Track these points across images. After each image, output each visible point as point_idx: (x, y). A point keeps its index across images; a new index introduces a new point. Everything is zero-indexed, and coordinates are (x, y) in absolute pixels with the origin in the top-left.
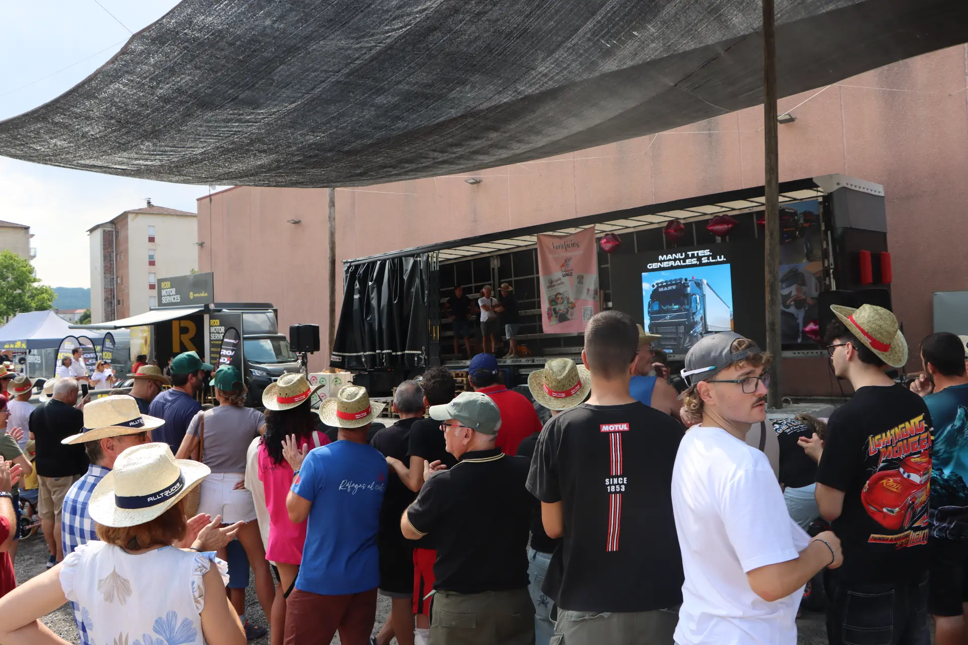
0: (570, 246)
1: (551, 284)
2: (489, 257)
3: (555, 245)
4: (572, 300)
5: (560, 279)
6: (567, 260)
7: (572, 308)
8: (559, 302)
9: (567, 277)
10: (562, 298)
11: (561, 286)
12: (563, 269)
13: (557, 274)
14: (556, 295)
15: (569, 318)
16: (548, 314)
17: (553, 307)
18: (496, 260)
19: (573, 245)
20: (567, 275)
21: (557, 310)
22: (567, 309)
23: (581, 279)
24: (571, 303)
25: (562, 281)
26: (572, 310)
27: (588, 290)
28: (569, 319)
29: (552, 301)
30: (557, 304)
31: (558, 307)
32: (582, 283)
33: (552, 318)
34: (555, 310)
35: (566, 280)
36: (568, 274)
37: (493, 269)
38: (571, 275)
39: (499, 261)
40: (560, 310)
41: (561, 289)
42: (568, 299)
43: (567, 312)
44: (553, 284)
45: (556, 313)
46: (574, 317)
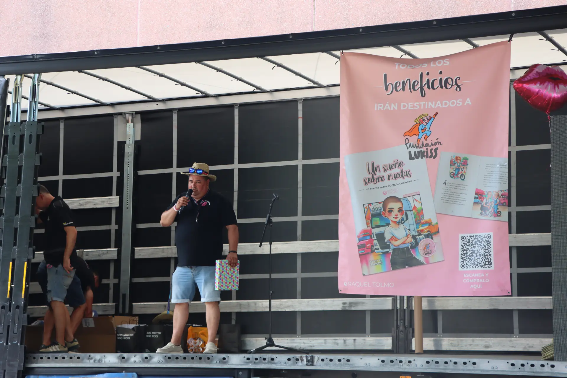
0: (437, 84)
1: (373, 176)
2: (111, 116)
3: (391, 81)
4: (429, 215)
7: (430, 235)
8: (392, 218)
9: (422, 162)
10: (400, 210)
11: (400, 180)
12: (413, 140)
13: (394, 152)
14: (385, 203)
15: (420, 257)
16: (360, 247)
17: (375, 231)
18: (130, 125)
19: (444, 84)
20: (421, 155)
21: (387, 237)
22: (414, 237)
24: (429, 223)
25: (405, 169)
26: (429, 240)
28: (419, 263)
29: (374, 216)
30: (388, 225)
31: (388, 232)
32: (463, 177)
33: (372, 258)
34: (381, 237)
37: (121, 145)
38: (434, 154)
39: (139, 126)
40: (394, 238)
42: (419, 214)
43: (415, 246)
44: (378, 174)
45: (385, 245)
46: (436, 257)
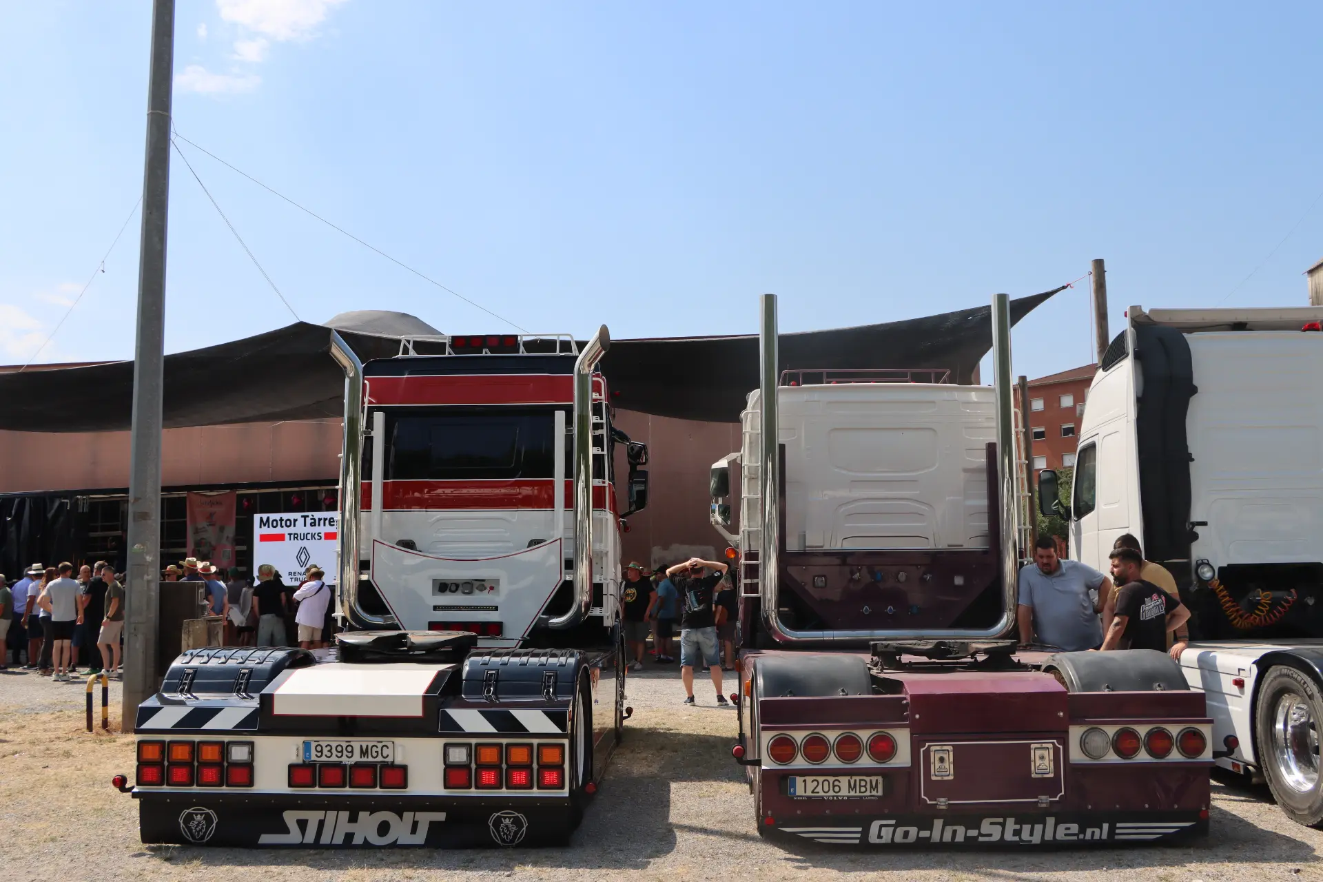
0: (217, 503)
1: (196, 531)
4: (213, 543)
5: (204, 528)
6: (211, 515)
9: (210, 527)
10: (205, 542)
12: (208, 520)
13: (202, 524)
14: (200, 540)
15: (211, 557)
17: (197, 549)
20: (210, 525)
21: (201, 551)
22: (209, 550)
23: (222, 529)
24: (213, 546)
25: (206, 529)
27: (228, 537)
30: (201, 547)
31: (202, 549)
34: (199, 551)
35: (210, 529)
36: (212, 524)
40: (203, 551)
41: (204, 535)
42: (210, 543)
43: (209, 553)
44: (198, 531)
45: (200, 553)
